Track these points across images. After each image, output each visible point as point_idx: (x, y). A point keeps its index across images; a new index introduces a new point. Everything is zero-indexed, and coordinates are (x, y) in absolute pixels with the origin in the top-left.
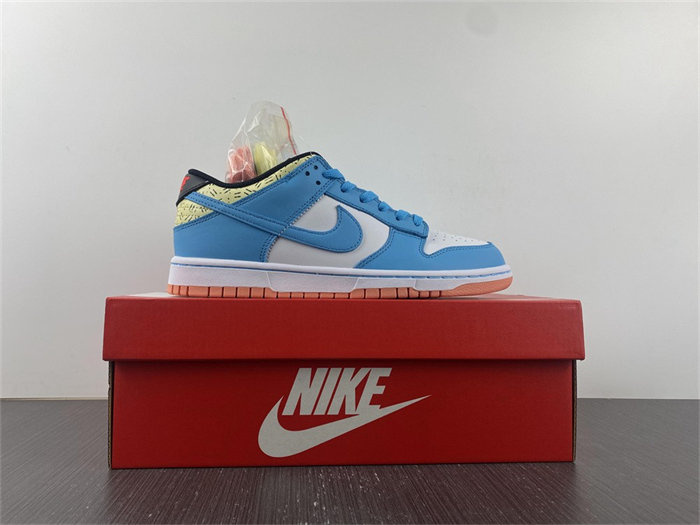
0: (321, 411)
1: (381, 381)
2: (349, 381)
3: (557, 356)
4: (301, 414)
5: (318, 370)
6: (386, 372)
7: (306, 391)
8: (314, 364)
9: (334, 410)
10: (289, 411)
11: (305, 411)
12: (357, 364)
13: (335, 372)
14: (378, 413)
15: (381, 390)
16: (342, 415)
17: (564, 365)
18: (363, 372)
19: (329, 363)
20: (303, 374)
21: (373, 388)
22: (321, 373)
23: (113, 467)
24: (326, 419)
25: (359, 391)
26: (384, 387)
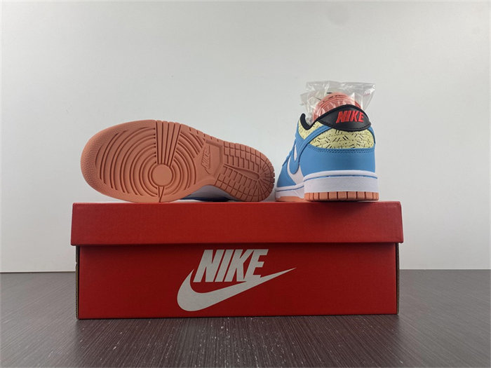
0: (219, 279)
1: (261, 259)
2: (239, 258)
4: (206, 281)
5: (218, 251)
6: (265, 252)
7: (209, 266)
8: (215, 247)
9: (229, 279)
10: (198, 279)
11: (209, 279)
12: (244, 246)
13: (229, 253)
14: (259, 280)
15: (261, 264)
16: (234, 282)
17: (390, 246)
18: (248, 252)
19: (226, 246)
20: (207, 254)
21: (256, 263)
22: (219, 253)
24: (224, 285)
25: (246, 265)
26: (263, 263)
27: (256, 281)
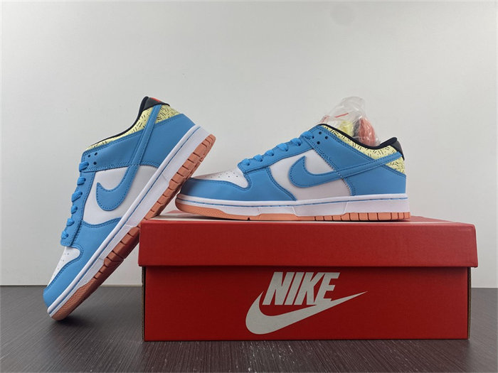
0: (289, 302)
1: (332, 282)
2: (309, 281)
3: (458, 265)
4: (276, 304)
5: (288, 273)
6: (336, 276)
7: (279, 288)
8: (285, 269)
9: (299, 302)
10: (267, 302)
11: (279, 302)
12: (315, 270)
13: (299, 275)
14: (330, 304)
15: (332, 288)
16: (304, 305)
17: (463, 271)
18: (319, 276)
19: (295, 269)
20: (277, 276)
21: (327, 287)
22: (289, 275)
23: (146, 340)
24: (293, 308)
25: (317, 288)
26: (334, 286)
27: (326, 304)
